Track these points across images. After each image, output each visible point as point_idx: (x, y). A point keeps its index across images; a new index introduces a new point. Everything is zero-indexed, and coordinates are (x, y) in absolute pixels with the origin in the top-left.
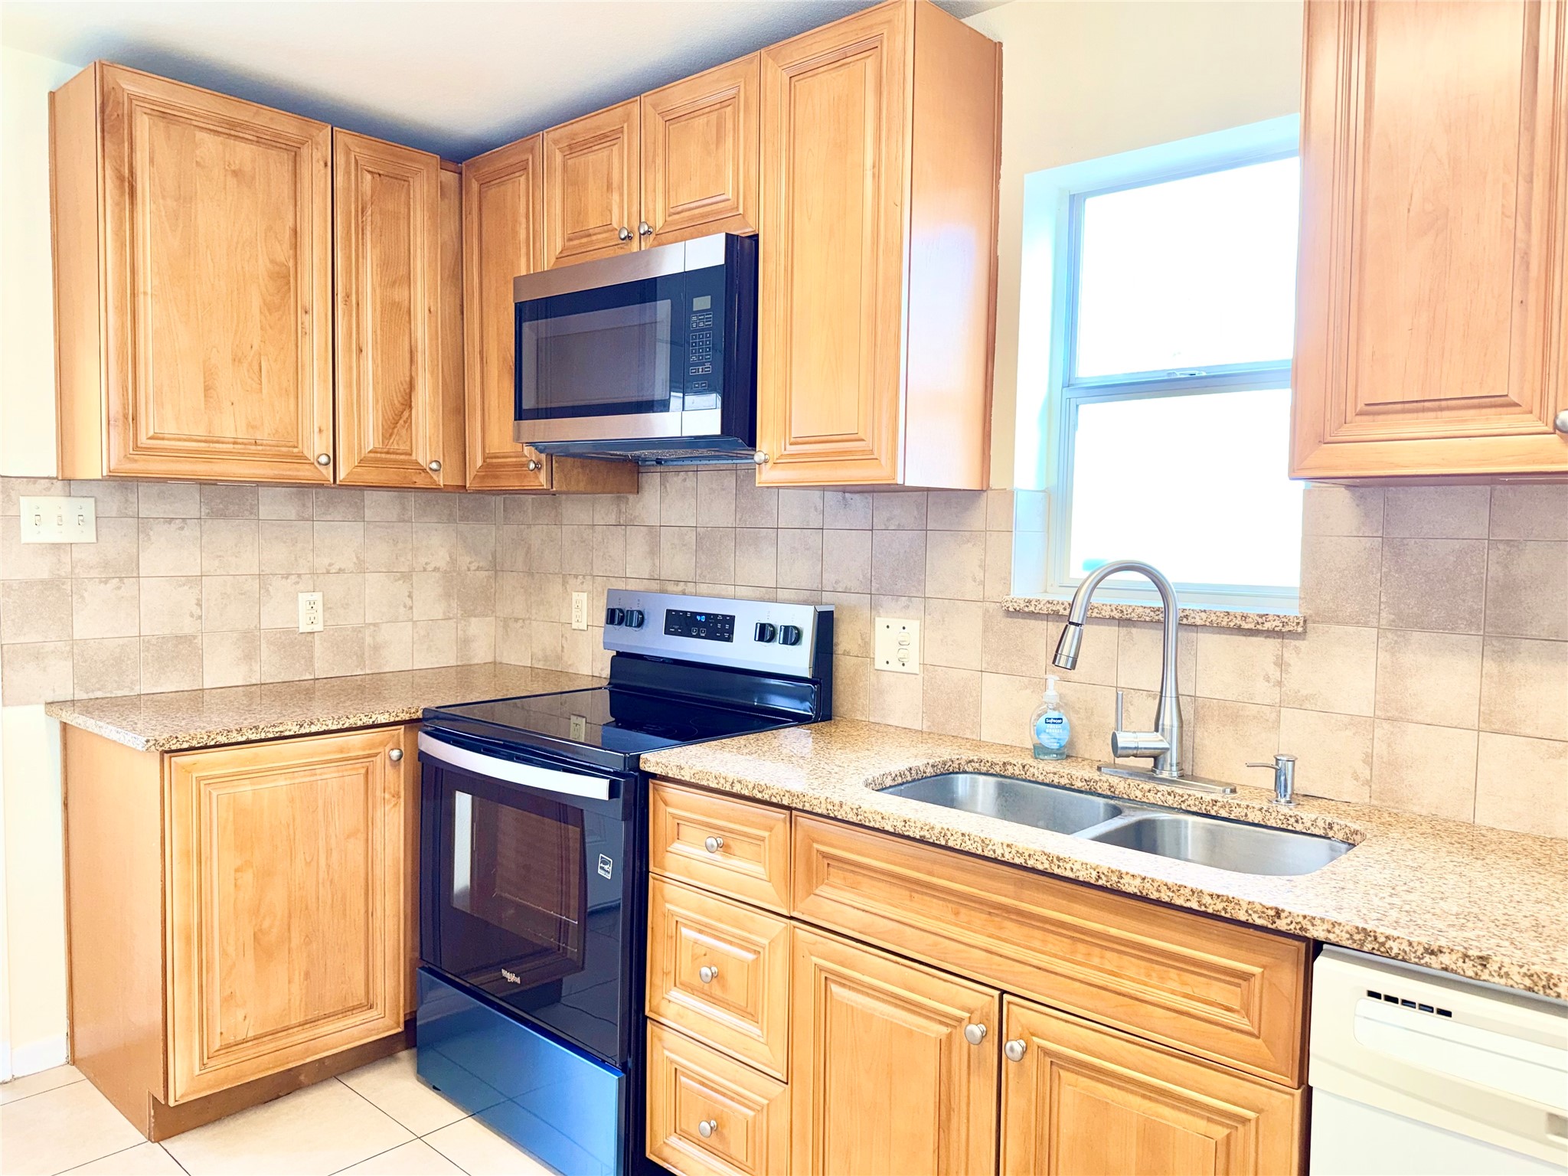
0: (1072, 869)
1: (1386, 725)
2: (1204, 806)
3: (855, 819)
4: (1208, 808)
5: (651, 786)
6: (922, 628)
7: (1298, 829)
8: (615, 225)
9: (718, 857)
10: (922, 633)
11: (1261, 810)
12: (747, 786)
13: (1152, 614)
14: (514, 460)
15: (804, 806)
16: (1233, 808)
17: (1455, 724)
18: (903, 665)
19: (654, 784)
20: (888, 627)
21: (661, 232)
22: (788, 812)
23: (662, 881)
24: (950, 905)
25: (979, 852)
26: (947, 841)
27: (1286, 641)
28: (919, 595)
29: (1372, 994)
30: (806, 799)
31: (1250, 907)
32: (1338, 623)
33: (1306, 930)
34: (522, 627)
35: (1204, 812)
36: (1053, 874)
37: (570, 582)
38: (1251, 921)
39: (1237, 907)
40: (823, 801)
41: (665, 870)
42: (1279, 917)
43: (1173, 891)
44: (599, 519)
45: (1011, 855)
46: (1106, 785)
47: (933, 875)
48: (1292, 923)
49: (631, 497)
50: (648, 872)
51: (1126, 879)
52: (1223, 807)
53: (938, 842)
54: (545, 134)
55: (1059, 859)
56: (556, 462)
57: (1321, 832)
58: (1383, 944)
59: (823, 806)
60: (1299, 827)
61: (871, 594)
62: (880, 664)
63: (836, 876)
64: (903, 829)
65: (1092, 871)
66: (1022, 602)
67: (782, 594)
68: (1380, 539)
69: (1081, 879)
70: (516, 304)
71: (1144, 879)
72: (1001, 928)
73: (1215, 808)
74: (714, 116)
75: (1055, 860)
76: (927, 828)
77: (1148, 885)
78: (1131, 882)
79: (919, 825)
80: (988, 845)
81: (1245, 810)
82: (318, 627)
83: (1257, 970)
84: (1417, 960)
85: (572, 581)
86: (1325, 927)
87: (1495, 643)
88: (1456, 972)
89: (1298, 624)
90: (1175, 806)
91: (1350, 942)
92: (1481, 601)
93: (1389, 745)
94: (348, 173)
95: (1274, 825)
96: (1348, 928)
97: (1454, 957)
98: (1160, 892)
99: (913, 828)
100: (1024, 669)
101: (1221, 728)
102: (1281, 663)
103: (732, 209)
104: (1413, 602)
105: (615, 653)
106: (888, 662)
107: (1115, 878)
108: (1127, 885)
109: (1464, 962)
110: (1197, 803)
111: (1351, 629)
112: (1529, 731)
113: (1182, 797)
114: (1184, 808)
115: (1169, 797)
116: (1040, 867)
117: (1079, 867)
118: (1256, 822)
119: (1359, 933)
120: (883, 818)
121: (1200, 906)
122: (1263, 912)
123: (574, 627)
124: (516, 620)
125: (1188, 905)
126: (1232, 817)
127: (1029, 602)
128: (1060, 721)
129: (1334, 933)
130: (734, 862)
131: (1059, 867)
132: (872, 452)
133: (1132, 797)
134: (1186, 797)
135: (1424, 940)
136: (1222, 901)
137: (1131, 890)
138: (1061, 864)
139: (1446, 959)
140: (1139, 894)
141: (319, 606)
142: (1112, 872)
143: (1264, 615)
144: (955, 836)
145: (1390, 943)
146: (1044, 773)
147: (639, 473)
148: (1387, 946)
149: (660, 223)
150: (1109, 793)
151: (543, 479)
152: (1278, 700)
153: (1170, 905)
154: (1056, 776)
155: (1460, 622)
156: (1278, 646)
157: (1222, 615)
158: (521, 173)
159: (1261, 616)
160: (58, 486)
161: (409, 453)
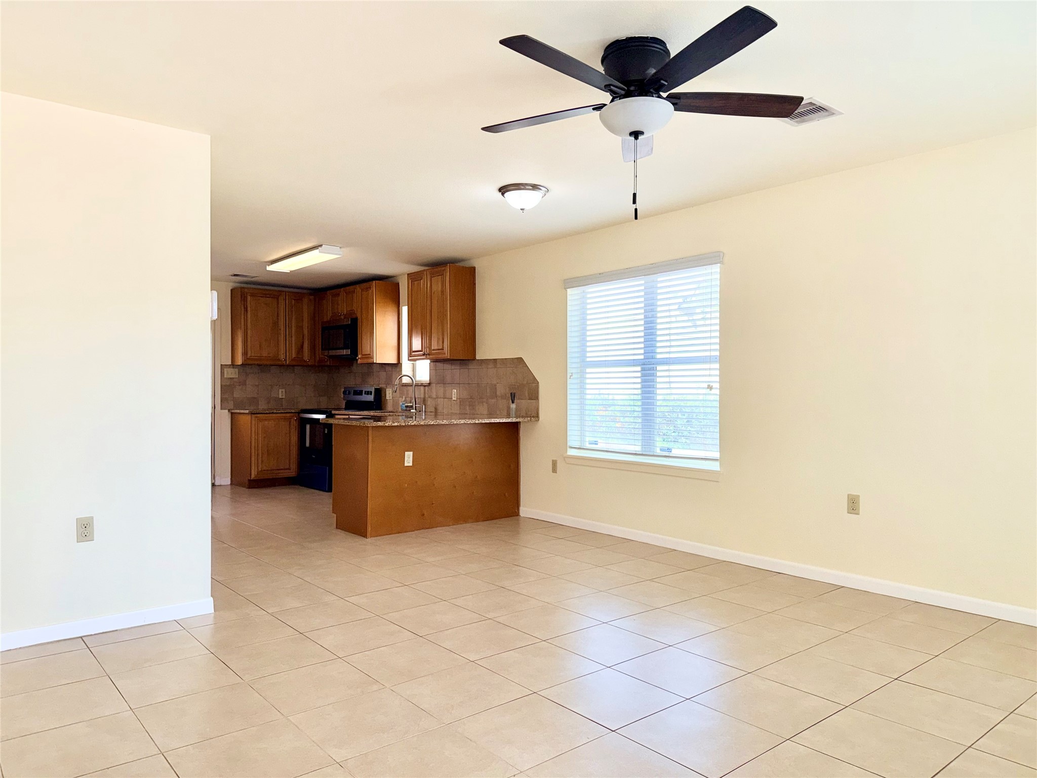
14: (324, 359)
18: (390, 398)
20: (390, 390)
27: (428, 387)
28: (392, 384)
32: (433, 384)
56: (331, 359)
61: (386, 384)
62: (387, 398)
70: (322, 327)
82: (284, 397)
89: (429, 384)
94: (289, 300)
141: (284, 392)
151: (330, 363)
157: (419, 384)
160: (231, 366)
161: (302, 358)
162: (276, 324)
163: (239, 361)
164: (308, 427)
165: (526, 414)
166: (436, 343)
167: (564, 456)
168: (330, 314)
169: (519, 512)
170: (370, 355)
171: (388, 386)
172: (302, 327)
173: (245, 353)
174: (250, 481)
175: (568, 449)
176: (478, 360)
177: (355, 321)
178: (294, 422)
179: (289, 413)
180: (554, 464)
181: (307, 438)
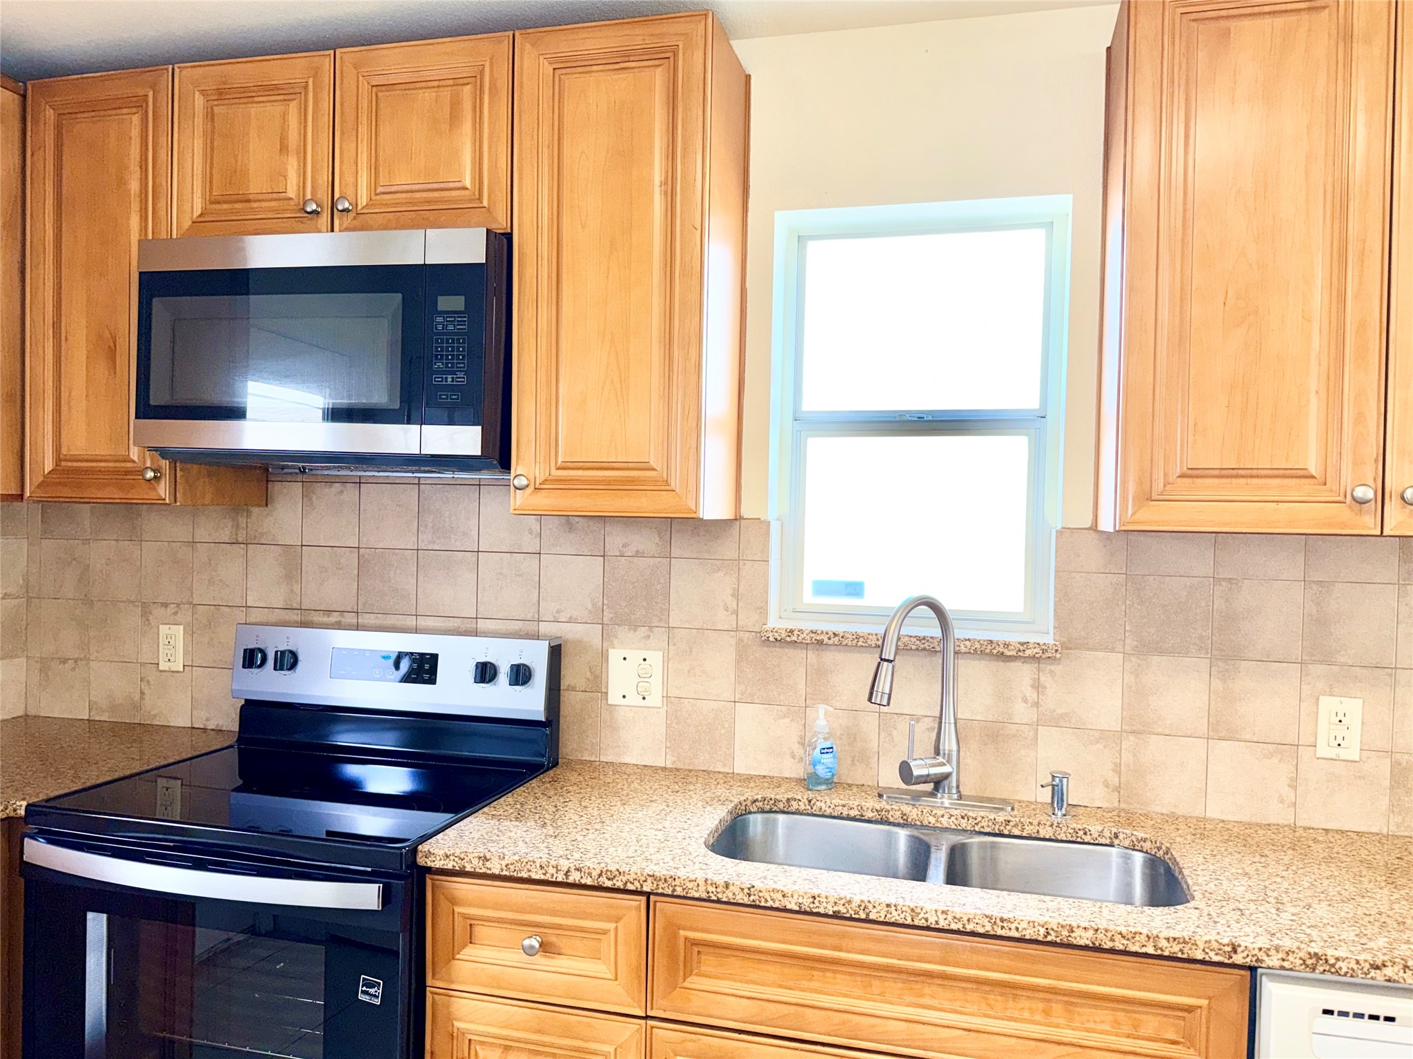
0: (1017, 929)
1: (1132, 738)
2: (997, 826)
3: (746, 901)
4: (1002, 828)
5: (429, 882)
6: (666, 659)
7: (1086, 841)
8: (291, 193)
9: (540, 960)
10: (666, 664)
11: (1051, 826)
12: (590, 874)
13: (918, 642)
14: (111, 464)
15: (674, 890)
16: (1026, 827)
17: (1189, 734)
18: (644, 698)
19: (432, 879)
20: (625, 659)
21: (365, 211)
22: (644, 899)
23: (447, 995)
24: (859, 979)
25: (909, 921)
26: (868, 914)
27: (1042, 666)
28: (663, 624)
29: (1326, 1012)
30: (677, 882)
31: (1207, 945)
32: (1089, 649)
33: (1262, 961)
34: (74, 669)
35: (997, 832)
36: (995, 935)
37: (154, 612)
38: (1207, 959)
39: (1194, 947)
40: (702, 883)
41: (452, 982)
42: (1235, 952)
43: (1128, 939)
44: (202, 534)
45: (947, 922)
46: (898, 814)
47: (841, 950)
48: (1248, 956)
49: (256, 511)
50: (425, 987)
51: (1078, 933)
52: (1016, 826)
53: (857, 916)
54: (177, 70)
55: (1002, 920)
56: (181, 470)
57: (1108, 842)
58: (1333, 966)
59: (702, 888)
60: (1087, 839)
61: (602, 624)
62: (615, 697)
63: (709, 962)
64: (812, 906)
65: (1040, 928)
66: (783, 632)
67: (483, 625)
68: (1124, 576)
69: (1027, 937)
70: (140, 273)
71: (1097, 930)
72: (922, 996)
73: (1008, 828)
74: (446, 93)
75: (998, 921)
76: (842, 902)
77: (1100, 936)
78: (1084, 934)
79: (832, 900)
80: (919, 913)
81: (1037, 828)
83: (1204, 1002)
84: (1363, 976)
85: (158, 612)
86: (1280, 955)
87: (1219, 663)
88: (1398, 982)
89: (1057, 651)
90: (969, 828)
91: (1303, 967)
92: (1208, 629)
93: (1135, 755)
95: (1065, 839)
96: (1301, 954)
97: (1396, 968)
98: (1114, 941)
99: (824, 904)
100: (781, 698)
101: (983, 747)
102: (1037, 686)
103: (471, 201)
104: (1153, 630)
105: (243, 702)
106: (624, 697)
107: (1065, 933)
108: (1078, 938)
109: (1405, 972)
110: (990, 824)
111: (1101, 654)
112: (1248, 737)
113: (976, 819)
114: (977, 829)
115: (962, 820)
116: (981, 930)
117: (1026, 926)
118: (1047, 837)
119: (1311, 958)
120: (784, 896)
121: (1156, 950)
122: (1220, 949)
123: (161, 668)
124: (64, 661)
125: (1144, 950)
126: (1024, 834)
127: (792, 631)
128: (831, 750)
129: (1288, 960)
130: (562, 963)
131: (1002, 928)
132: (667, 483)
133: (925, 823)
134: (979, 819)
135: (1369, 957)
136: (1179, 943)
137: (1082, 942)
138: (1005, 925)
139: (1389, 972)
140: (1091, 945)
142: (1062, 926)
143: (1025, 643)
144: (879, 908)
145: (1340, 964)
146: (832, 806)
147: (267, 481)
148: (1337, 966)
149: (363, 200)
150: (901, 821)
151: (163, 490)
152: (1035, 720)
153: (1125, 953)
154: (845, 808)
155: (1191, 646)
156: (1035, 670)
157: (985, 643)
158: (134, 110)
159: (1022, 644)
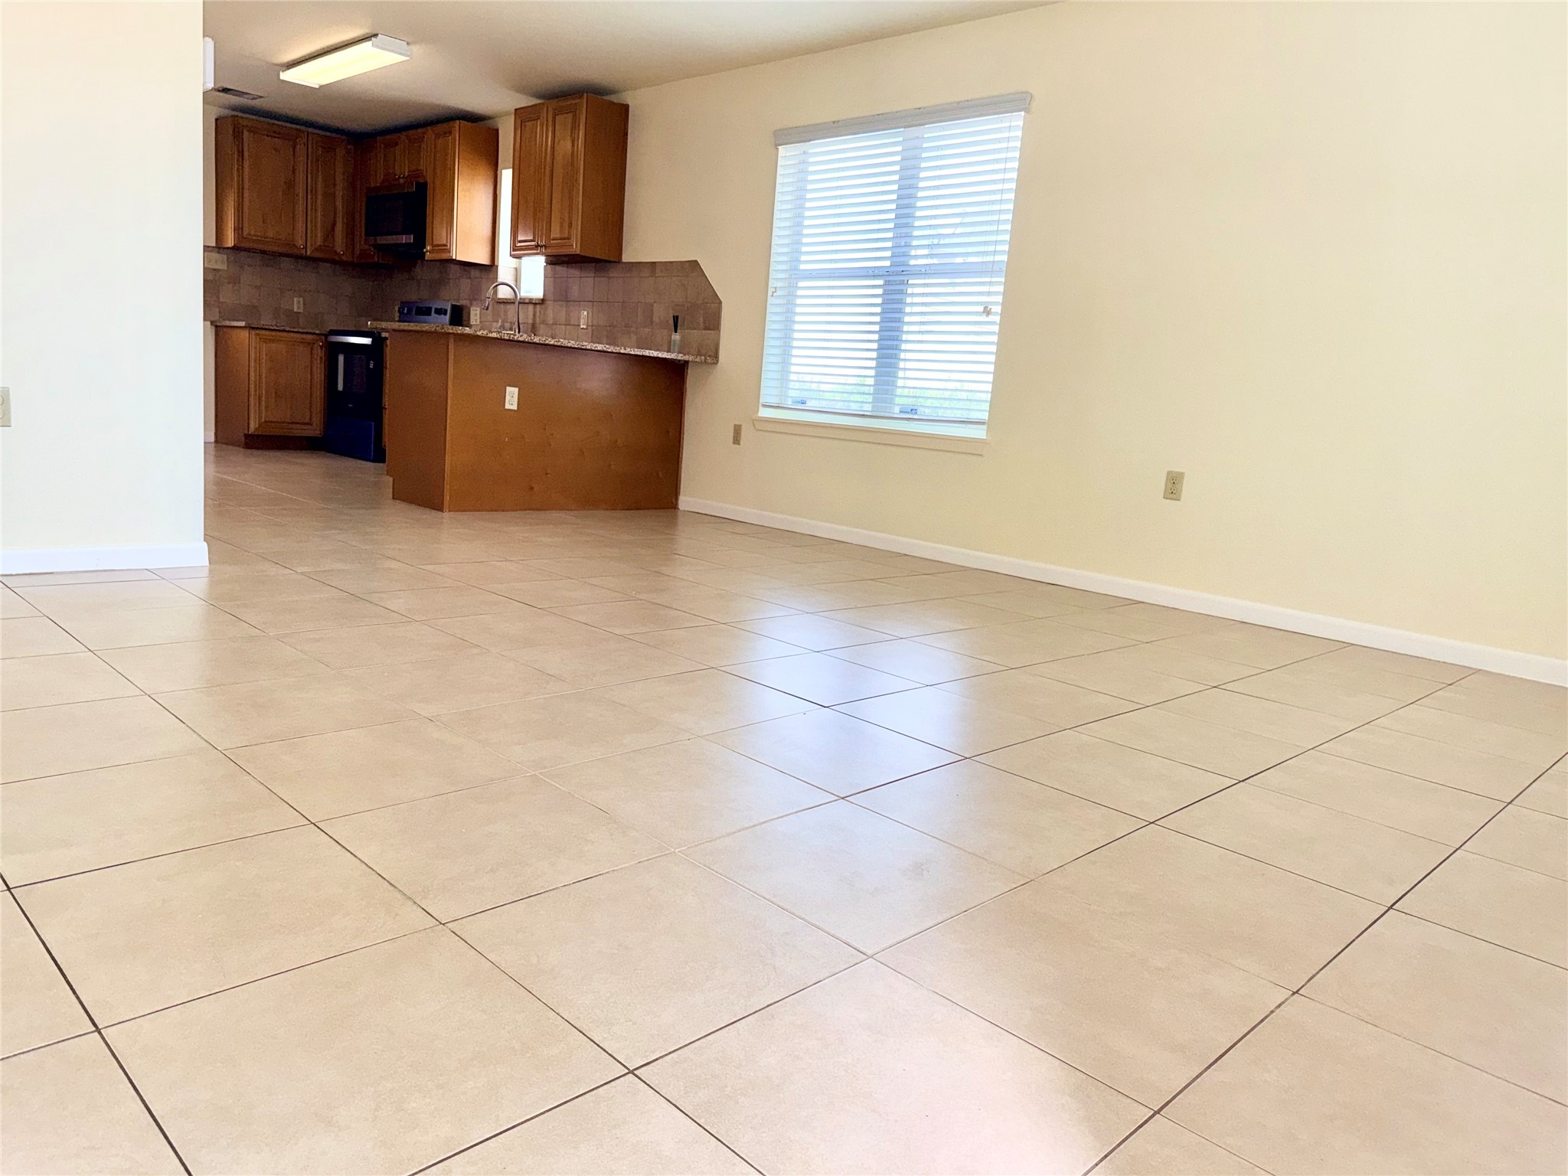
28: (481, 299)
70: (368, 196)
82: (301, 311)
94: (312, 149)
141: (302, 303)
160: (217, 250)
161: (333, 247)
162: (290, 185)
163: (230, 242)
164: (341, 358)
165: (699, 351)
166: (558, 228)
167: (754, 418)
168: (380, 177)
169: (677, 504)
170: (446, 245)
171: (474, 303)
172: (334, 195)
173: (238, 229)
174: (247, 436)
175: (761, 408)
176: (626, 263)
177: (423, 188)
178: (319, 351)
179: (311, 333)
180: (737, 430)
181: (339, 377)
